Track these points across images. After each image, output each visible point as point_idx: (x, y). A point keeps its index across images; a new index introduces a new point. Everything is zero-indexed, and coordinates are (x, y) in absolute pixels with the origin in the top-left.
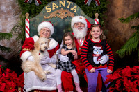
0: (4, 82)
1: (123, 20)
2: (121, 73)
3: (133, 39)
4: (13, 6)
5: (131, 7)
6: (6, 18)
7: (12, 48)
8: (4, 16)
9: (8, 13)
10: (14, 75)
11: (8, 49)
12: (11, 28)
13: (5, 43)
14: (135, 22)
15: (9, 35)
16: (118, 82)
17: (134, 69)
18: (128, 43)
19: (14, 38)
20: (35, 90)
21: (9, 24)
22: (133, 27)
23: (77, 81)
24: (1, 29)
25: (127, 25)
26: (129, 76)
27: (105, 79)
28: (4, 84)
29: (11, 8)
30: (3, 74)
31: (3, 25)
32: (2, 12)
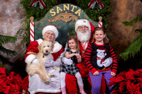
0: (8, 85)
1: (126, 23)
2: (124, 76)
3: (136, 42)
4: (18, 10)
5: (134, 10)
6: (11, 22)
7: (17, 51)
8: (9, 20)
9: (13, 16)
10: (18, 78)
11: (13, 52)
12: (16, 31)
13: (9, 46)
14: (138, 25)
15: (14, 39)
16: (121, 85)
17: (137, 72)
18: (132, 46)
19: (19, 41)
20: (40, 93)
21: (14, 28)
22: (137, 30)
23: (81, 84)
24: (6, 32)
25: (130, 28)
26: (133, 78)
27: (108, 81)
28: (9, 87)
29: (15, 12)
30: (8, 77)
31: (8, 28)
32: (7, 16)
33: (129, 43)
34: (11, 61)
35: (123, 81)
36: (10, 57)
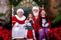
1: (54, 8)
2: (53, 30)
3: (59, 16)
4: (6, 2)
5: (58, 2)
6: (3, 7)
7: (6, 20)
8: (2, 6)
9: (4, 5)
11: (4, 21)
12: (6, 11)
13: (3, 18)
14: (60, 9)
15: (5, 15)
16: (52, 34)
17: (59, 29)
19: (7, 16)
21: (4, 10)
22: (59, 11)
23: (34, 34)
24: (1, 12)
25: (56, 10)
28: (4, 35)
29: (5, 3)
30: (3, 31)
31: (2, 10)
32: (2, 4)
33: (56, 17)
34: (3, 24)
35: (53, 32)
36: (3, 23)
